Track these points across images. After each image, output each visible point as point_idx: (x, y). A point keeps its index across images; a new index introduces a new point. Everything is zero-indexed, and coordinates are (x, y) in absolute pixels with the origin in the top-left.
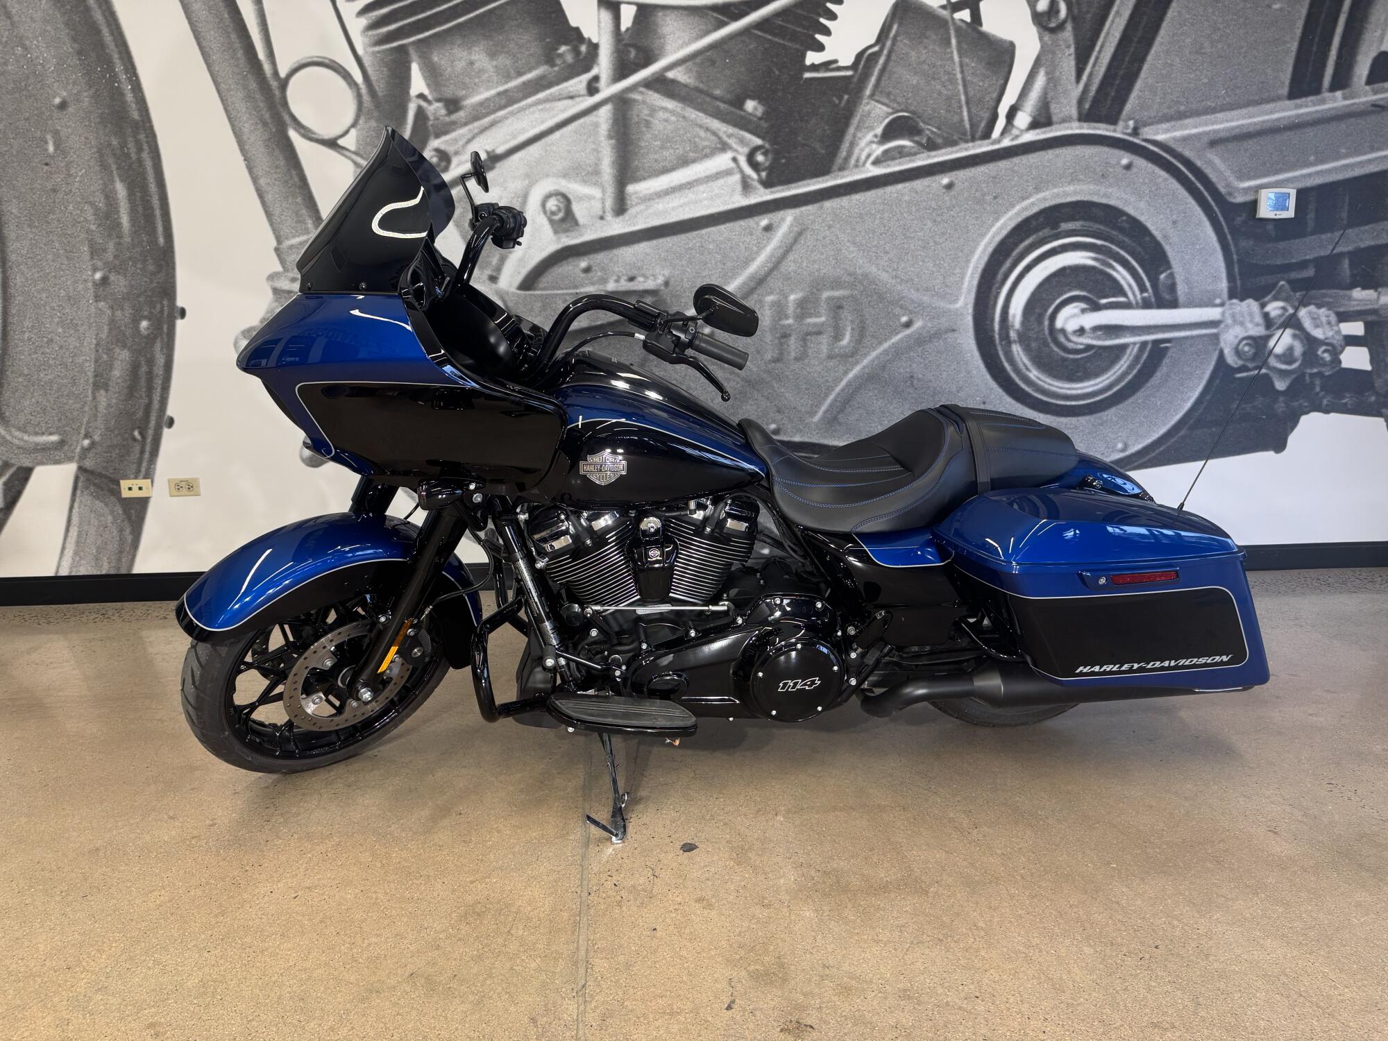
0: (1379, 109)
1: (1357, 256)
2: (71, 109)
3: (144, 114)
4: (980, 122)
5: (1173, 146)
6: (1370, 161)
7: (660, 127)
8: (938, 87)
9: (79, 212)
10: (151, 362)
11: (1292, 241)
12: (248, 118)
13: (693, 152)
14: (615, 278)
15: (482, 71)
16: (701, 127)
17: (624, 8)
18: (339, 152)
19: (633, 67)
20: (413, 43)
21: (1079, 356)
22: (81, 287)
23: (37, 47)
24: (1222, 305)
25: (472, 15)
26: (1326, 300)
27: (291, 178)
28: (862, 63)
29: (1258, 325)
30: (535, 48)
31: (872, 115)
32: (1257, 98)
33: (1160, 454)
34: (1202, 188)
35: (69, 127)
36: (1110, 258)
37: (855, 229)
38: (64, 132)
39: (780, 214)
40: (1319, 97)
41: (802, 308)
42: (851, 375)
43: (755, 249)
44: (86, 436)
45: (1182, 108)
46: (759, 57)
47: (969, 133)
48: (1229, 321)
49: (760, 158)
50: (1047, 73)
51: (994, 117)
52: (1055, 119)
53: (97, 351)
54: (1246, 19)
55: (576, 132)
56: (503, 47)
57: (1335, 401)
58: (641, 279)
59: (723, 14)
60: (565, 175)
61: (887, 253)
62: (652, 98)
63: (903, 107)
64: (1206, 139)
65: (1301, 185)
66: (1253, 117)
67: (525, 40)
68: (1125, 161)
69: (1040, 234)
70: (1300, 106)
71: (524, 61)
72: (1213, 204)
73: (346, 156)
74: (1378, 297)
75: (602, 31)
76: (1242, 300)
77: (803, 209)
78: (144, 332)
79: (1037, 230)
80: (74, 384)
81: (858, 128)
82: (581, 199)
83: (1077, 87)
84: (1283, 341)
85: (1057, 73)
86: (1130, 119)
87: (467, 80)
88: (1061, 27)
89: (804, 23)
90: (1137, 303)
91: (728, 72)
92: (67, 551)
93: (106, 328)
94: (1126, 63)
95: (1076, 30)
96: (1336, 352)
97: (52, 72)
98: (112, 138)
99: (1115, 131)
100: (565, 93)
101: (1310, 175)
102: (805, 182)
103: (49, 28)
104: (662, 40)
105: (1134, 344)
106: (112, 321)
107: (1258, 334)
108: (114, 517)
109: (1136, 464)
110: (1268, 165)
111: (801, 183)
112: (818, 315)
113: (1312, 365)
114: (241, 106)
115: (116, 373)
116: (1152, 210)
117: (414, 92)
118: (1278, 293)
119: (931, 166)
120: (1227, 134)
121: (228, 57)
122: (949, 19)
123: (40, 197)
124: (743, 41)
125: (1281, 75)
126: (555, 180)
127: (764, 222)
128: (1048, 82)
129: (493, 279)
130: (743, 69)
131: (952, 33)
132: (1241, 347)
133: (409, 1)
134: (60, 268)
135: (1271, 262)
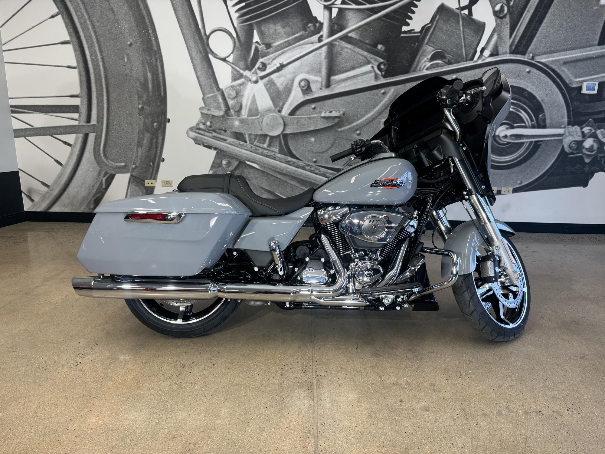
2: (133, 46)
3: (158, 48)
4: (470, 53)
5: (548, 64)
7: (345, 55)
8: (454, 40)
9: (134, 83)
10: (157, 138)
11: (596, 103)
12: (195, 50)
13: (358, 64)
14: (324, 111)
15: (279, 33)
16: (360, 54)
17: (333, 9)
18: (226, 63)
19: (336, 32)
20: (255, 22)
21: (504, 146)
22: (134, 110)
23: (123, 23)
24: (565, 128)
25: (277, 12)
27: (209, 72)
28: (424, 30)
29: (579, 136)
30: (300, 25)
31: (427, 51)
32: (584, 45)
33: (534, 186)
34: (559, 81)
35: (133, 52)
36: (519, 108)
38: (131, 54)
39: (389, 88)
43: (378, 101)
44: (134, 164)
45: (553, 49)
46: (384, 28)
47: (465, 58)
48: (567, 134)
49: (382, 67)
50: (498, 35)
51: (476, 52)
52: (500, 53)
53: (139, 133)
54: (582, 13)
55: (313, 57)
56: (288, 24)
58: (334, 112)
59: (370, 11)
60: (308, 73)
62: (342, 44)
63: (439, 48)
64: (562, 62)
65: (601, 80)
66: (582, 53)
67: (296, 22)
68: (528, 70)
70: (603, 48)
71: (295, 29)
72: (563, 87)
73: (229, 65)
75: (325, 18)
76: (573, 126)
77: (398, 86)
78: (155, 127)
80: (130, 145)
81: (421, 56)
82: (314, 82)
83: (509, 40)
84: (589, 143)
85: (502, 35)
86: (531, 53)
87: (274, 37)
88: (505, 16)
89: (402, 15)
90: (529, 126)
91: (371, 34)
93: (142, 125)
94: (530, 31)
95: (511, 18)
97: (127, 32)
98: (147, 57)
99: (524, 58)
100: (310, 42)
102: (399, 76)
103: (127, 16)
104: (347, 22)
105: (527, 142)
106: (144, 123)
107: (579, 140)
108: (142, 193)
109: (525, 189)
110: (587, 72)
111: (398, 76)
113: (601, 154)
114: (192, 45)
115: (145, 141)
116: (538, 89)
117: (254, 41)
118: (589, 123)
119: (449, 70)
120: (571, 60)
121: (188, 27)
122: (460, 13)
123: (122, 77)
124: (378, 22)
125: (595, 36)
126: (304, 74)
127: (383, 91)
128: (498, 38)
129: (280, 111)
130: (378, 33)
131: (460, 19)
132: (571, 144)
133: (254, 7)
134: (127, 103)
135: (587, 111)
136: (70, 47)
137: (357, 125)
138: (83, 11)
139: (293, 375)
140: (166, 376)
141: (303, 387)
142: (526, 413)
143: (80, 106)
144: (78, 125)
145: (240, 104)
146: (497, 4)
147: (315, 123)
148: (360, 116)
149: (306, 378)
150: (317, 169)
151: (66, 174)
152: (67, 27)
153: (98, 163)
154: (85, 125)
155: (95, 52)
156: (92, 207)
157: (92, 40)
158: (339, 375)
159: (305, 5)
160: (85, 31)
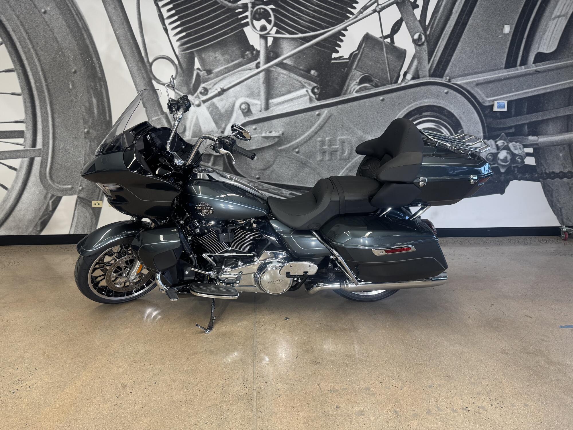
0: (537, 72)
1: (530, 124)
2: (78, 73)
3: (103, 74)
4: (394, 77)
5: (463, 86)
6: (534, 91)
7: (281, 80)
8: (379, 65)
9: (80, 108)
11: (506, 119)
12: (138, 76)
13: (293, 88)
14: (265, 132)
15: (219, 60)
16: (295, 80)
17: (269, 38)
19: (272, 59)
20: (196, 51)
22: (80, 135)
23: (67, 52)
25: (216, 41)
26: (519, 140)
28: (352, 57)
29: (494, 149)
30: (238, 53)
31: (355, 75)
32: (493, 69)
34: (473, 100)
35: (77, 79)
36: (440, 125)
37: (349, 115)
38: (75, 81)
39: (323, 109)
40: (516, 68)
41: (331, 142)
42: (348, 166)
43: (314, 122)
44: (80, 186)
45: (466, 72)
46: (316, 55)
47: (390, 81)
49: (316, 90)
50: (418, 60)
51: (399, 76)
52: (420, 76)
53: (85, 156)
54: (489, 41)
55: (252, 82)
56: (227, 52)
57: (523, 176)
58: (274, 132)
59: (303, 40)
60: (248, 96)
61: (361, 123)
62: (278, 70)
63: (366, 72)
64: (475, 83)
65: (509, 99)
66: (492, 75)
67: (235, 50)
68: (446, 91)
69: (415, 116)
70: (509, 72)
71: (234, 57)
72: (477, 106)
74: (538, 139)
75: (261, 47)
76: (488, 140)
77: (331, 108)
79: (414, 115)
80: (77, 168)
81: (350, 80)
82: (253, 105)
83: (428, 65)
84: (503, 154)
85: (421, 60)
86: (448, 76)
87: (214, 63)
88: (423, 44)
89: (332, 43)
91: (305, 60)
92: (72, 226)
93: (88, 148)
94: (446, 57)
95: (428, 45)
96: (523, 159)
97: (72, 61)
98: (92, 83)
99: (442, 80)
100: (248, 68)
101: (513, 96)
102: (331, 99)
103: (71, 45)
104: (282, 50)
106: (90, 146)
107: (494, 152)
108: (89, 214)
110: (497, 92)
111: (330, 99)
112: (336, 145)
113: (514, 164)
114: (136, 72)
116: (455, 108)
117: (196, 67)
118: (501, 137)
119: (376, 93)
120: (483, 81)
121: (132, 55)
122: (383, 41)
123: (67, 103)
124: (310, 50)
125: (502, 60)
126: (244, 98)
127: (317, 113)
128: (418, 64)
129: (223, 132)
130: (310, 59)
131: (384, 46)
132: (488, 156)
133: (195, 36)
134: (73, 128)
135: (499, 127)
136: (14, 75)
137: (296, 144)
138: (28, 41)
139: (234, 389)
140: (106, 398)
141: (243, 399)
142: (454, 410)
143: (25, 132)
144: (23, 150)
145: (183, 126)
146: (415, 33)
147: (256, 143)
148: (297, 136)
149: (246, 391)
150: (260, 185)
151: (12, 198)
152: (11, 56)
153: (44, 187)
154: (30, 150)
155: (40, 79)
156: (39, 229)
157: (36, 68)
158: (278, 386)
159: (242, 34)
160: (29, 60)
